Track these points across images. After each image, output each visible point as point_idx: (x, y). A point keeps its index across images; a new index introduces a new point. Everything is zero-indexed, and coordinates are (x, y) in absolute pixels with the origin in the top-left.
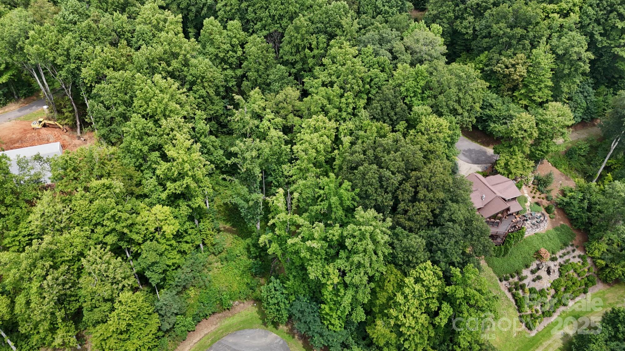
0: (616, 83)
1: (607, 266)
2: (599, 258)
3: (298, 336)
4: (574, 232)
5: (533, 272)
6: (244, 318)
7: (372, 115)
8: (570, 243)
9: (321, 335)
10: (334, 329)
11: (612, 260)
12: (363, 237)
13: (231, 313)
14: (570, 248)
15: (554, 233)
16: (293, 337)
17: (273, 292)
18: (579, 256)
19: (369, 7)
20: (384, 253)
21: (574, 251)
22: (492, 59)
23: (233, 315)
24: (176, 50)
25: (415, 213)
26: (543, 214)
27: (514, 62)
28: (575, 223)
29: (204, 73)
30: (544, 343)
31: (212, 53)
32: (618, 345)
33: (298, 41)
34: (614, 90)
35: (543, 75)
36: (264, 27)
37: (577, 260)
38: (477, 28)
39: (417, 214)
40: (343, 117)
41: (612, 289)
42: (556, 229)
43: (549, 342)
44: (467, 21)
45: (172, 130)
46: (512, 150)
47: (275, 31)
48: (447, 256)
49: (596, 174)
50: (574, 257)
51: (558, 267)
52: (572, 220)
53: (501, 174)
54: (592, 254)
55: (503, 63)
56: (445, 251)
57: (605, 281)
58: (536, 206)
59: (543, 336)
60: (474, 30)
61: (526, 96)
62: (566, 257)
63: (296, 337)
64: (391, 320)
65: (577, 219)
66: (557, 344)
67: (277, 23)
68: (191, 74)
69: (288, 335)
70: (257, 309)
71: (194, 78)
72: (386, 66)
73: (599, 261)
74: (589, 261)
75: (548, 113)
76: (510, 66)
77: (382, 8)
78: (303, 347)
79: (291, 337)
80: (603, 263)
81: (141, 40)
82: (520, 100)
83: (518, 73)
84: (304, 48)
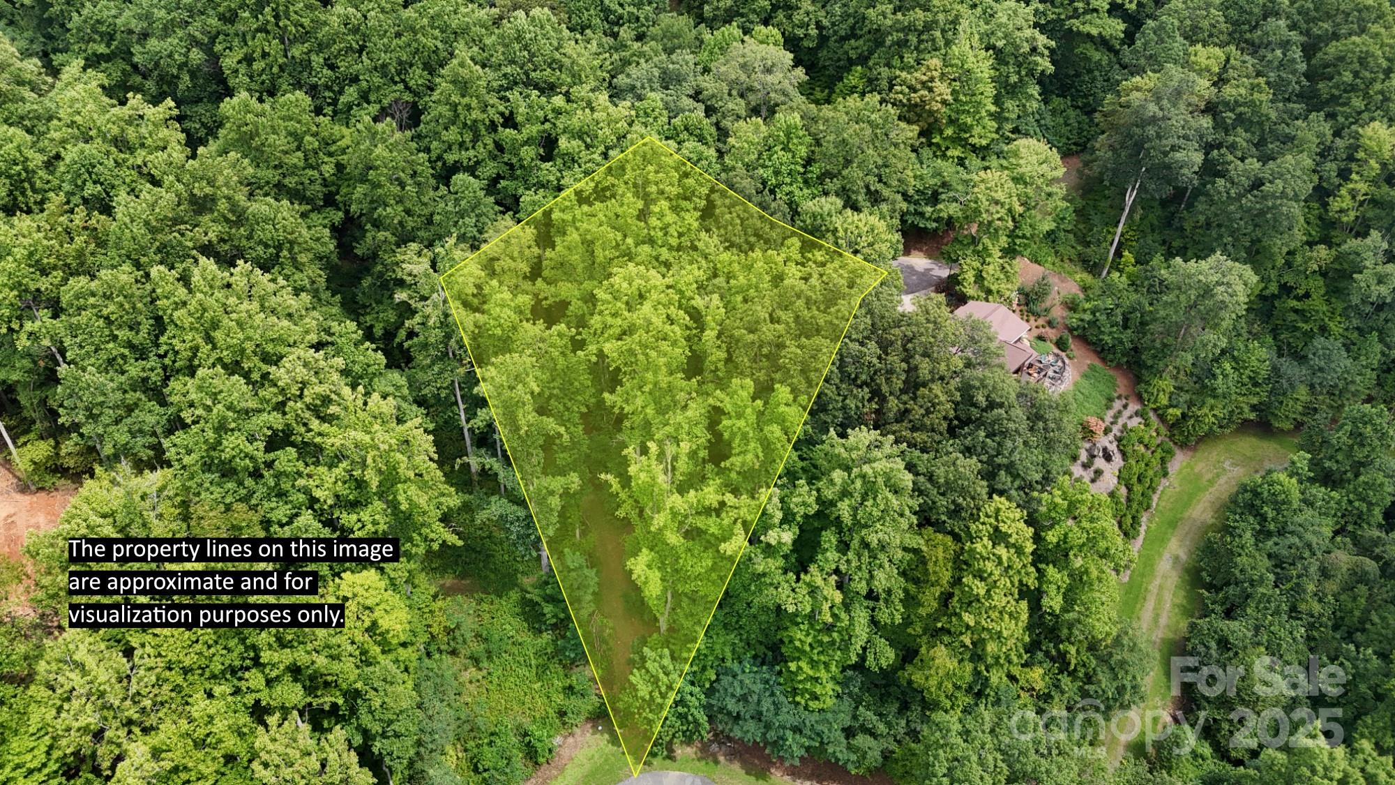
0: (1072, 86)
1: (1184, 415)
2: (1168, 407)
3: (725, 755)
4: (1112, 373)
5: (1086, 466)
6: (588, 766)
7: (726, 240)
8: (1116, 395)
9: (797, 730)
10: (821, 706)
11: (1190, 404)
12: (870, 490)
13: (556, 768)
14: (1117, 405)
15: (1085, 383)
16: (716, 762)
17: (665, 679)
18: (1137, 414)
19: (592, 12)
20: (910, 508)
21: (1125, 407)
22: (877, 79)
23: (562, 770)
24: (202, 189)
25: (922, 411)
26: (1057, 355)
27: (925, 78)
28: (1111, 356)
29: (292, 233)
30: (1150, 588)
31: (268, 183)
32: (1276, 544)
33: (476, 114)
34: (1072, 100)
35: (982, 94)
36: (365, 97)
37: (1137, 420)
38: (825, 22)
39: (928, 412)
40: (662, 258)
41: (1198, 454)
42: (1085, 376)
43: (1157, 582)
44: (802, 11)
45: (304, 384)
46: (980, 247)
47: (396, 101)
48: (1016, 476)
49: (1106, 260)
50: (1131, 417)
51: (1115, 444)
52: (1101, 351)
53: (973, 298)
54: (1155, 401)
55: (903, 83)
56: (1012, 464)
57: (1183, 445)
58: (1041, 343)
59: (1143, 575)
60: (819, 26)
61: (958, 140)
62: (1121, 421)
63: (721, 758)
64: (962, 638)
65: (1114, 346)
66: (1169, 580)
67: (395, 83)
68: (261, 242)
69: (703, 763)
70: (606, 736)
71: (271, 250)
72: (705, 132)
73: (1171, 411)
74: (1152, 416)
75: (1022, 162)
76: (919, 86)
77: (620, 11)
78: (747, 773)
79: (711, 764)
80: (1178, 412)
81: (89, 185)
82: (947, 148)
83: (938, 99)
84: (493, 127)
